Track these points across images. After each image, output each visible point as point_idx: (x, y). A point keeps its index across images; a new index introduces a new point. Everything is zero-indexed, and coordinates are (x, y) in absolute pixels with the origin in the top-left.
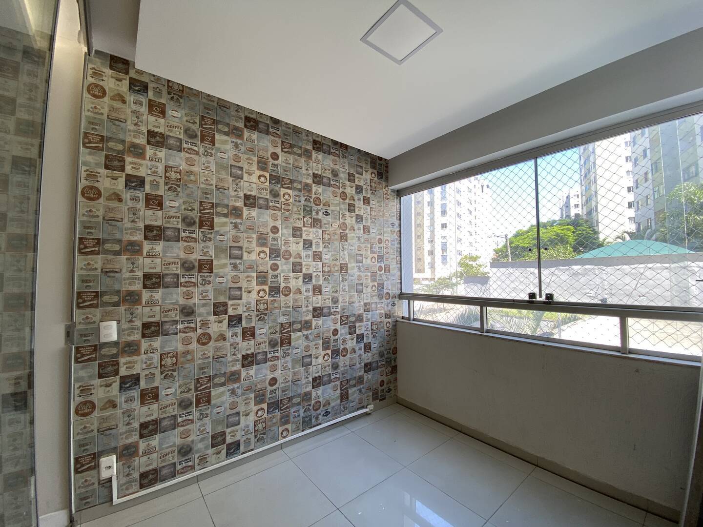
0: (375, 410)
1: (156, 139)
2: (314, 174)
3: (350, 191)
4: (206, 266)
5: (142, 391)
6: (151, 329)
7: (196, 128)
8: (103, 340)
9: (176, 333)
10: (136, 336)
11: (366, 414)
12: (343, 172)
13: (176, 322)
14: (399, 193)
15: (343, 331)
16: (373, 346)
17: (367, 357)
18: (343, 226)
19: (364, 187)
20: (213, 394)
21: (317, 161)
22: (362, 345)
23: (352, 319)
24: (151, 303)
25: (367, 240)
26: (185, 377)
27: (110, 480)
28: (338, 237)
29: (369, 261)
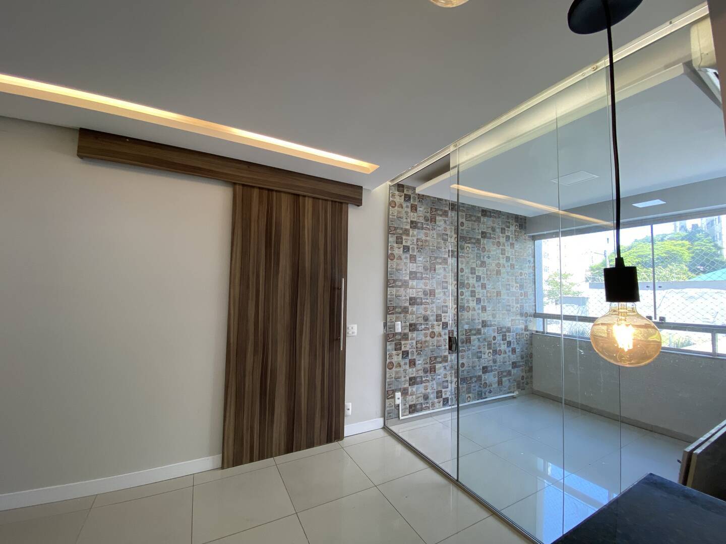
0: (519, 395)
1: (414, 224)
2: (482, 232)
3: (503, 240)
4: (432, 293)
5: (410, 360)
6: (413, 327)
7: (428, 215)
8: (396, 331)
9: (421, 330)
10: (407, 331)
11: (513, 397)
12: (498, 228)
13: (421, 324)
14: (534, 238)
15: (499, 338)
16: (517, 350)
17: (514, 358)
18: (498, 265)
19: (511, 236)
20: (437, 367)
21: (484, 223)
22: (510, 349)
23: (504, 330)
24: (412, 313)
25: (513, 275)
26: (426, 355)
27: (398, 405)
28: (495, 272)
29: (514, 290)
